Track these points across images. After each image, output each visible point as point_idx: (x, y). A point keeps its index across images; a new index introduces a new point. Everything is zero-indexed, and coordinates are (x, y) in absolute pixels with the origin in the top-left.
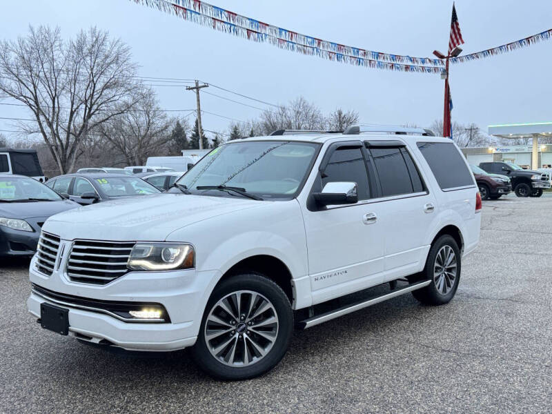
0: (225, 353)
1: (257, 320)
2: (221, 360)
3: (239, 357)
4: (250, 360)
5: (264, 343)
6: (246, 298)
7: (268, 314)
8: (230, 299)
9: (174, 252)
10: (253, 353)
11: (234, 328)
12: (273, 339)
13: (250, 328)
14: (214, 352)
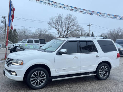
0: (34, 83)
1: (42, 77)
2: (33, 85)
3: (37, 84)
4: (39, 86)
5: (42, 82)
6: (40, 72)
7: (44, 76)
8: (37, 72)
9: (19, 62)
10: (40, 84)
11: (37, 78)
12: (44, 82)
13: (40, 79)
14: (32, 83)
